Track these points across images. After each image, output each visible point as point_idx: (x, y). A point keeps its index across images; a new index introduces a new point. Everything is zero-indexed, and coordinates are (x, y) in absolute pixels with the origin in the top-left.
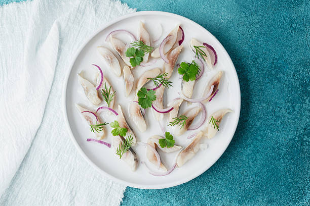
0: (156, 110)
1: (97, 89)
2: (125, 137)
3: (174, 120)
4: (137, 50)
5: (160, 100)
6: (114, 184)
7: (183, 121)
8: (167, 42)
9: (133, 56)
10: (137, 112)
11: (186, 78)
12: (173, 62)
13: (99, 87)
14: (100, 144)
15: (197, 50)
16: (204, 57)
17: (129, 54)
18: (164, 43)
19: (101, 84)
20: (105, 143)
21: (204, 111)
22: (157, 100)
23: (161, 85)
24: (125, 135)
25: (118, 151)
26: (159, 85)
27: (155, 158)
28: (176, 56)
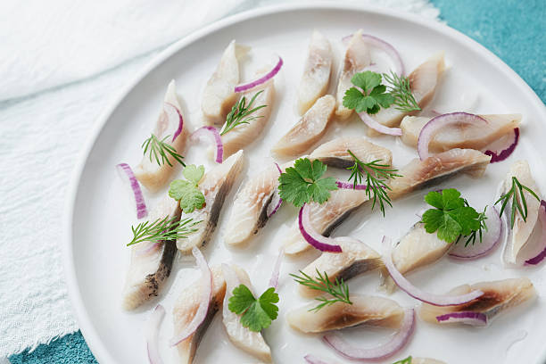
0: (300, 222)
1: (237, 90)
2: (184, 216)
4: (382, 88)
5: (330, 212)
6: (62, 302)
8: (460, 126)
9: (364, 88)
11: (433, 223)
12: (436, 169)
13: (245, 88)
14: (129, 184)
15: (513, 190)
16: (518, 217)
17: (360, 80)
18: (452, 119)
19: (253, 85)
20: (138, 193)
21: (405, 335)
22: (324, 206)
23: (363, 187)
24: (191, 211)
25: (142, 227)
26: (358, 183)
27: (192, 315)
28: (452, 164)
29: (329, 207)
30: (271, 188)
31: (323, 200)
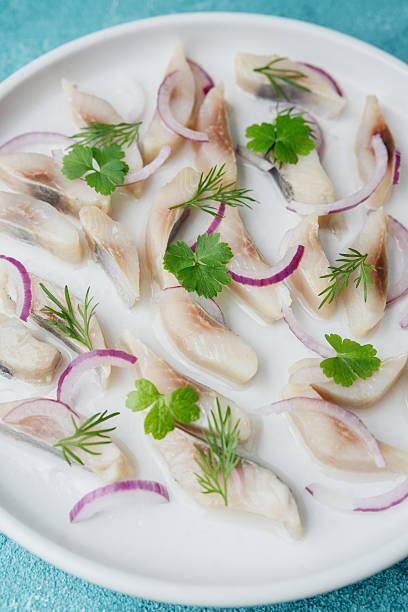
1: (24, 317)
2: (203, 422)
3: (328, 282)
4: (95, 151)
5: (245, 251)
7: (359, 271)
8: (174, 95)
10: (197, 321)
12: (221, 133)
16: (300, 81)
17: (75, 170)
19: (28, 293)
20: (141, 485)
22: (237, 254)
25: (203, 481)
26: (216, 212)
27: (346, 434)
28: (220, 117)
29: (240, 250)
30: (193, 306)
31: (227, 253)
